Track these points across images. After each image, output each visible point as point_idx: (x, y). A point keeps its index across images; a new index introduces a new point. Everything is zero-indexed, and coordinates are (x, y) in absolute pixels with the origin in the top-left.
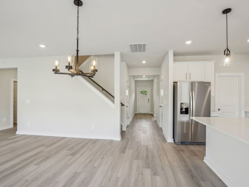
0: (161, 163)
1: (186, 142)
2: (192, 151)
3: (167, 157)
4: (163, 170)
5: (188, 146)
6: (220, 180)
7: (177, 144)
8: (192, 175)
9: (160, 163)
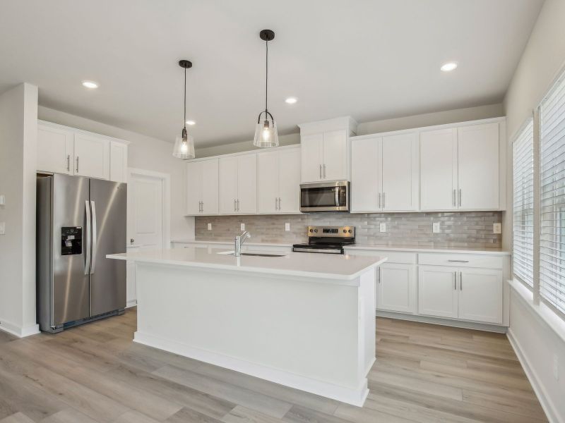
0: (41, 385)
1: (73, 322)
2: (99, 334)
3: (47, 367)
4: (61, 394)
5: (82, 328)
6: (177, 356)
7: (54, 332)
8: (130, 372)
9: (39, 386)
